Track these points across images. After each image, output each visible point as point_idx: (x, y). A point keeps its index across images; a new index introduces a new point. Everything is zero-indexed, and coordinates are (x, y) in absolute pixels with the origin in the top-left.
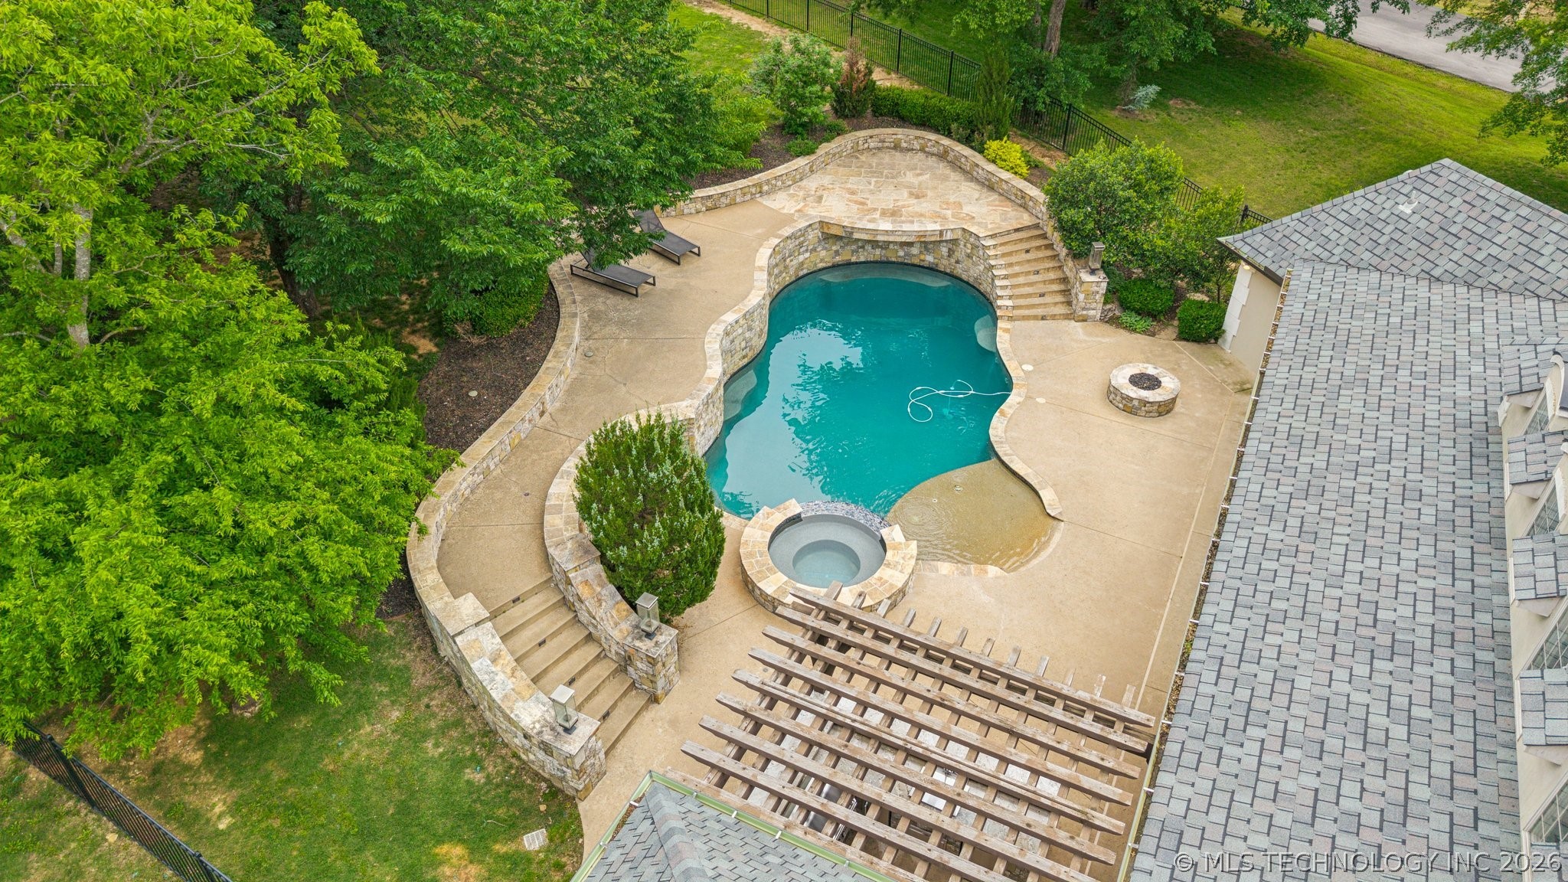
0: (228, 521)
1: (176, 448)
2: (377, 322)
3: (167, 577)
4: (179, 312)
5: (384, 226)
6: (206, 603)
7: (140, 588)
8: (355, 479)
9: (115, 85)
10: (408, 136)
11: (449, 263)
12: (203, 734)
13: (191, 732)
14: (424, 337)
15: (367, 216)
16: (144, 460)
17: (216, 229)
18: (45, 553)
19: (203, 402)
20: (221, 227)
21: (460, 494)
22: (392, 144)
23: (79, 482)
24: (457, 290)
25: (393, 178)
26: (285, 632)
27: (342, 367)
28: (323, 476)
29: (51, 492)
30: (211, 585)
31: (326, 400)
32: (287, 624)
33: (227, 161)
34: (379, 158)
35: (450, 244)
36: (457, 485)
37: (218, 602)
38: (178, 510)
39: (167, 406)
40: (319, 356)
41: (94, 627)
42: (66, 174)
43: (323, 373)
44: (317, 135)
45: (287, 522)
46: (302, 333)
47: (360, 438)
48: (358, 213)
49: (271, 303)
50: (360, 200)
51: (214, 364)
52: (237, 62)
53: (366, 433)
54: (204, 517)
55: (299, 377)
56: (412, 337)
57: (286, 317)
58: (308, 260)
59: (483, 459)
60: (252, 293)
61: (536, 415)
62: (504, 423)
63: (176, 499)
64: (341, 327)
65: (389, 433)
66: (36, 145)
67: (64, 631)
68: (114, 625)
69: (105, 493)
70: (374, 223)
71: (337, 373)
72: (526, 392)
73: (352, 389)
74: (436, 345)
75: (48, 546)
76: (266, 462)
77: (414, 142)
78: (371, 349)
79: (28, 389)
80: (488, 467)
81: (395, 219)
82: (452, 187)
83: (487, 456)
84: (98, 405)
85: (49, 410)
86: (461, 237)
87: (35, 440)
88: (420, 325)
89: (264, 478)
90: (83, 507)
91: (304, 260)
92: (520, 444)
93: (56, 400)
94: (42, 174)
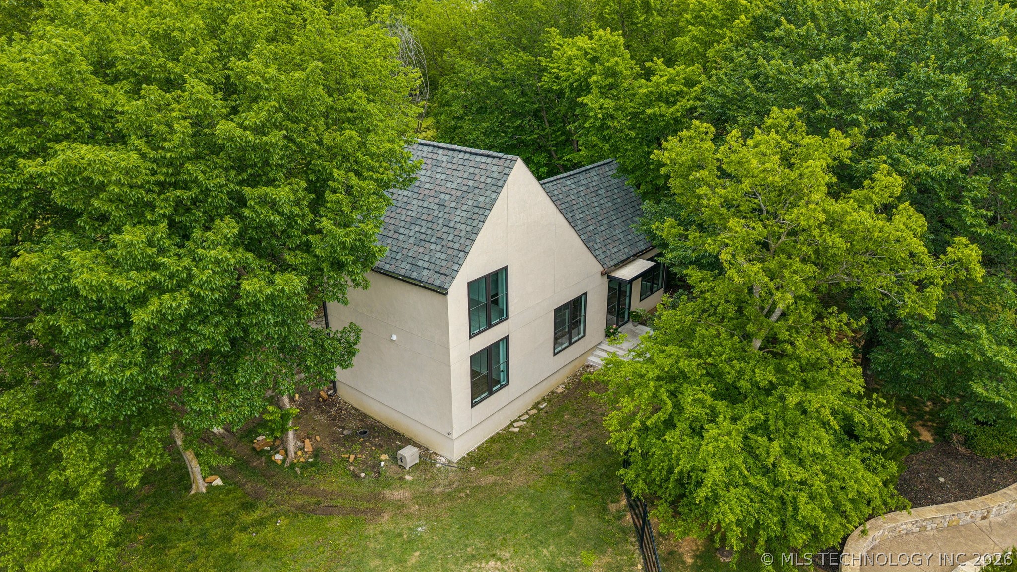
0: (771, 460)
1: (767, 414)
2: (904, 409)
3: (731, 468)
4: (806, 354)
5: (938, 359)
6: (740, 490)
7: (719, 464)
8: (844, 479)
9: (839, 248)
10: (983, 316)
11: (970, 396)
12: (698, 553)
13: (694, 548)
14: (929, 431)
15: (931, 350)
16: (751, 412)
17: (845, 324)
18: (691, 427)
19: (792, 400)
20: (848, 324)
21: (898, 530)
22: (969, 317)
23: (721, 406)
24: (965, 414)
25: (959, 336)
26: (764, 530)
27: (870, 420)
28: (828, 468)
29: (708, 403)
30: (747, 484)
31: (850, 432)
32: (768, 527)
33: (869, 294)
34: (957, 322)
35: (975, 386)
36: (899, 524)
37: (745, 493)
38: (752, 442)
39: (776, 393)
40: (860, 408)
41: (693, 469)
42: (796, 277)
43: (858, 417)
44: (926, 300)
45: (798, 478)
46: (859, 392)
47: (858, 461)
48: (926, 346)
49: (851, 370)
50: (931, 339)
51: (806, 385)
52: (903, 255)
53: (863, 461)
54: (761, 452)
55: (843, 413)
56: (920, 427)
57: (855, 380)
58: (883, 358)
59: (925, 520)
60: (844, 361)
61: (979, 517)
62: (953, 508)
63: (754, 437)
64: (881, 399)
65: (876, 469)
66: (791, 261)
67: (681, 462)
68: (700, 473)
69: (728, 416)
70: (933, 355)
71: (866, 422)
72: (979, 499)
73: (868, 435)
74: (934, 440)
75: (694, 425)
76: (805, 444)
77: (985, 321)
78: (892, 419)
79: (725, 356)
80: (926, 527)
81: (947, 358)
82: (995, 356)
83: (928, 520)
84: (747, 377)
85: (728, 369)
86: (985, 385)
87: (713, 378)
88: (930, 423)
89: (797, 451)
90: (717, 416)
91: (881, 357)
92: (956, 527)
93: (733, 367)
94: (786, 273)
